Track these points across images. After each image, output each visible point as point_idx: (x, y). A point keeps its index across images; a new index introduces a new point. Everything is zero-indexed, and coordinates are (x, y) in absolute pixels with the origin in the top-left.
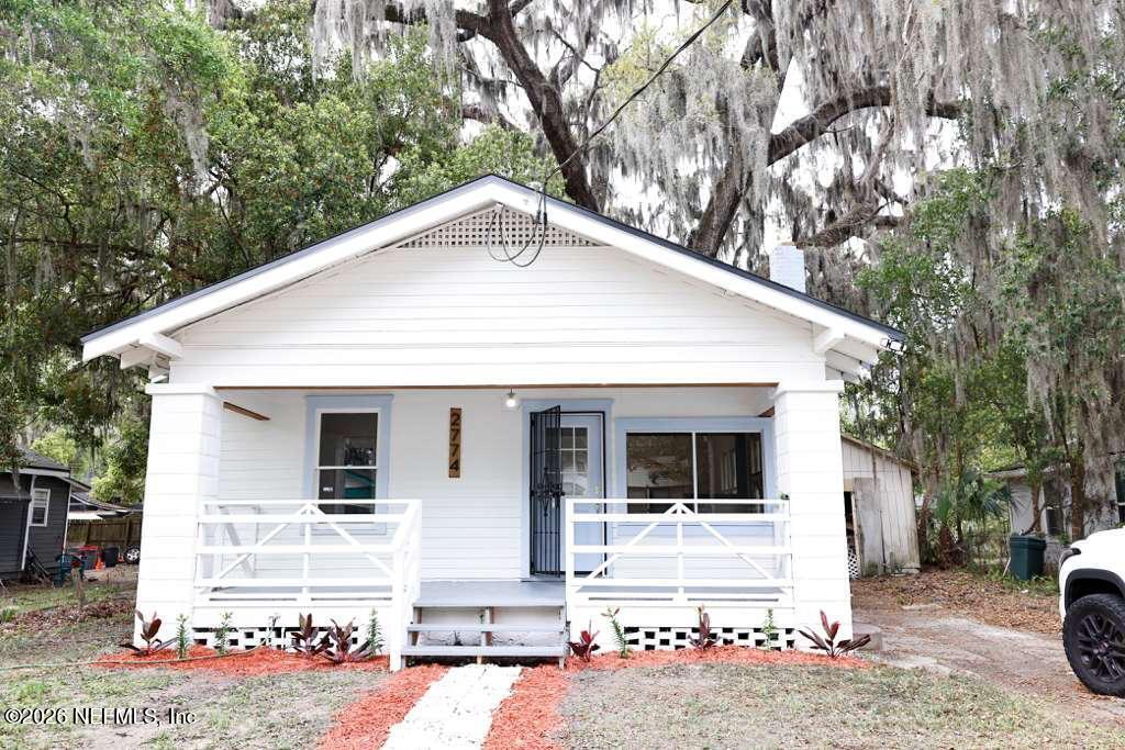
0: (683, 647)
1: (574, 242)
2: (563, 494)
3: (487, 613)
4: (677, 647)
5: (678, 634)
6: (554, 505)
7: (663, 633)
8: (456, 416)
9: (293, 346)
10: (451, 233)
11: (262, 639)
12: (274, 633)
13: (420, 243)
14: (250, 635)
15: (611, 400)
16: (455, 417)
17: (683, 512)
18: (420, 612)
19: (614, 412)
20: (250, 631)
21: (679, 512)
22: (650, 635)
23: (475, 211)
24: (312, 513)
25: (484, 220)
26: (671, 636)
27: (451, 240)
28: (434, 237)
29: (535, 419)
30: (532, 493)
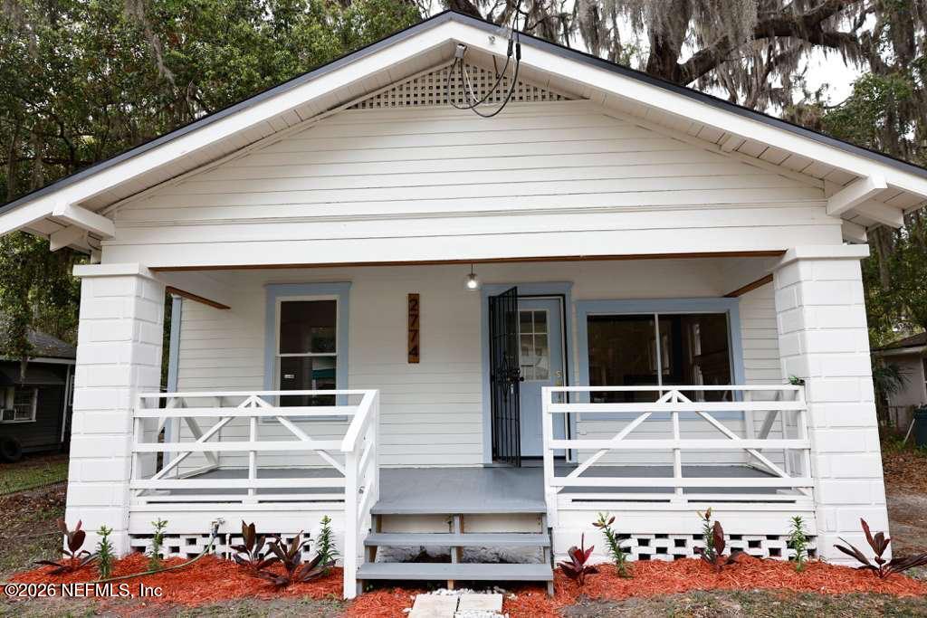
0: (684, 556)
1: (544, 97)
2: (522, 379)
3: (457, 521)
4: (677, 557)
5: (676, 541)
6: (512, 391)
7: (658, 540)
8: (414, 301)
9: (233, 222)
10: (405, 92)
11: (206, 546)
12: (218, 539)
13: (371, 104)
14: (192, 542)
15: (571, 283)
16: (413, 303)
17: (679, 401)
18: (380, 520)
19: (574, 295)
20: (194, 537)
21: (675, 400)
22: (644, 542)
23: (432, 66)
24: (258, 405)
25: (442, 77)
26: (669, 543)
27: (405, 99)
28: (386, 96)
29: (493, 303)
30: (493, 378)
